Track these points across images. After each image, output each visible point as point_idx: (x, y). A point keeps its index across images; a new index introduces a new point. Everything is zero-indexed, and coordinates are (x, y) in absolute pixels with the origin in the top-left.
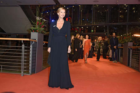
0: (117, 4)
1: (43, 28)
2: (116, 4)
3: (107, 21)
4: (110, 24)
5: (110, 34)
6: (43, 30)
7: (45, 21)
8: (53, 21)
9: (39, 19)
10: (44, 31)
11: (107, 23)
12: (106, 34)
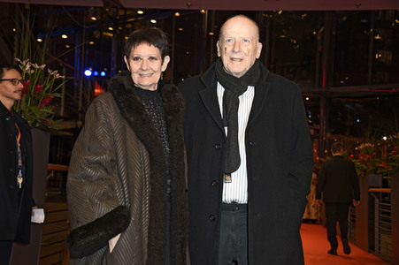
0: (360, 9)
1: (47, 105)
2: (356, 9)
3: (317, 76)
4: (332, 89)
5: (333, 133)
6: (49, 117)
7: (58, 76)
8: (88, 73)
9: (32, 68)
10: (50, 121)
11: (320, 86)
12: (317, 131)
